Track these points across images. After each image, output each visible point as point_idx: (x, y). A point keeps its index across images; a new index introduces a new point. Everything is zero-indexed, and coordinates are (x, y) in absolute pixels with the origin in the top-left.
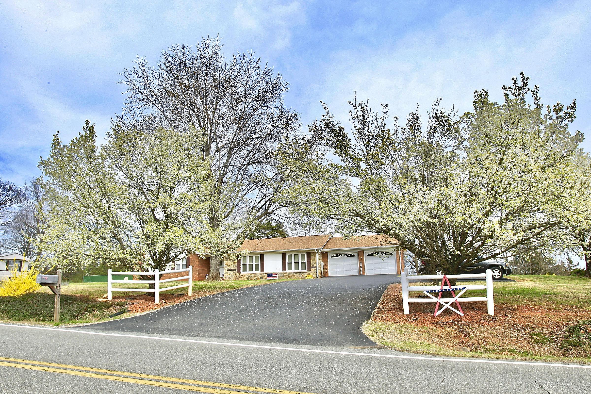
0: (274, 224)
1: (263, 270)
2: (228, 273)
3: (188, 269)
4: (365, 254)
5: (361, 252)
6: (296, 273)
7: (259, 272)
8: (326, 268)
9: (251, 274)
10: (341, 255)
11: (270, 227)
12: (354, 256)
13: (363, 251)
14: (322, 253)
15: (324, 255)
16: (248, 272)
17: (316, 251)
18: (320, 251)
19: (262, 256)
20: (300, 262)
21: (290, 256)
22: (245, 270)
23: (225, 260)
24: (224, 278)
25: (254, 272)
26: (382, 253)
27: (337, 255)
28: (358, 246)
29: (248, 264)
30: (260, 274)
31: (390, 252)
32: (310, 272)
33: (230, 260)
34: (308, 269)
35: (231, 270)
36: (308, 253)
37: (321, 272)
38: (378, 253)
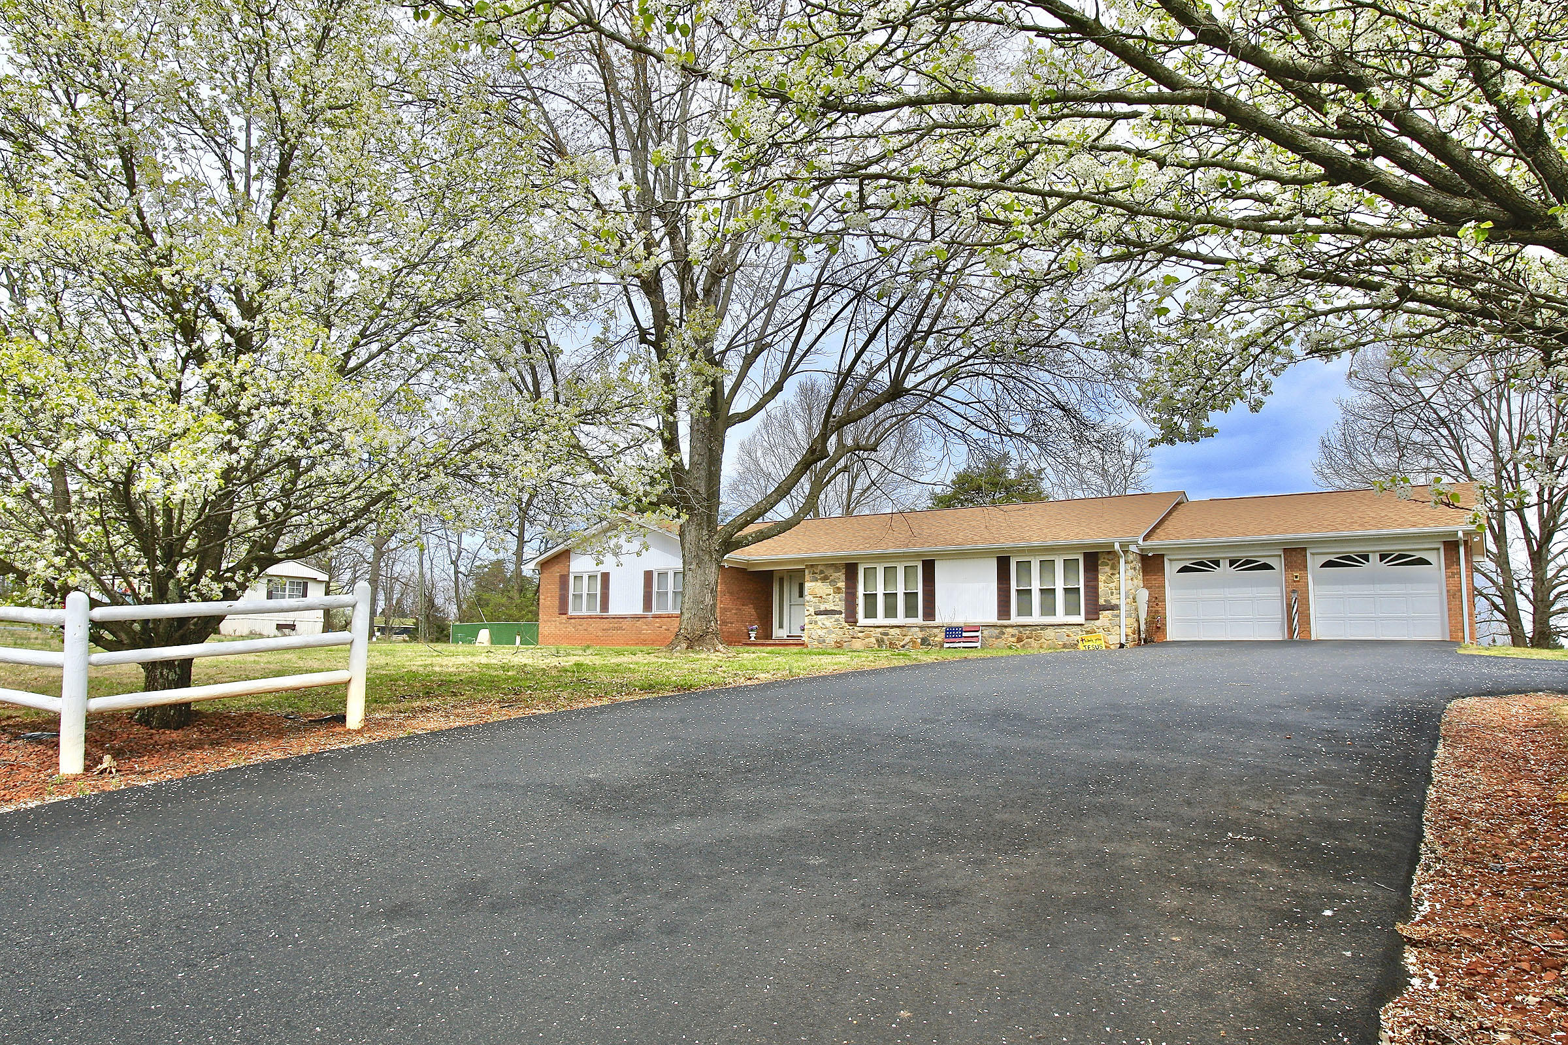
0: (1012, 475)
1: (930, 613)
2: (816, 622)
4: (1313, 562)
5: (1294, 553)
6: (1045, 626)
7: (919, 620)
8: (1156, 612)
9: (892, 627)
10: (1216, 563)
11: (1000, 484)
12: (1266, 566)
13: (1305, 549)
14: (1143, 557)
15: (1151, 564)
16: (881, 619)
17: (1117, 546)
18: (1133, 548)
19: (929, 568)
20: (1059, 586)
21: (1024, 567)
22: (871, 612)
23: (807, 577)
24: (805, 639)
25: (901, 619)
26: (1383, 557)
27: (1202, 564)
28: (1286, 531)
29: (880, 591)
30: (922, 628)
31: (1418, 555)
32: (1097, 623)
33: (825, 579)
34: (1087, 613)
35: (826, 612)
36: (1087, 556)
37: (1136, 625)
38: (1366, 558)
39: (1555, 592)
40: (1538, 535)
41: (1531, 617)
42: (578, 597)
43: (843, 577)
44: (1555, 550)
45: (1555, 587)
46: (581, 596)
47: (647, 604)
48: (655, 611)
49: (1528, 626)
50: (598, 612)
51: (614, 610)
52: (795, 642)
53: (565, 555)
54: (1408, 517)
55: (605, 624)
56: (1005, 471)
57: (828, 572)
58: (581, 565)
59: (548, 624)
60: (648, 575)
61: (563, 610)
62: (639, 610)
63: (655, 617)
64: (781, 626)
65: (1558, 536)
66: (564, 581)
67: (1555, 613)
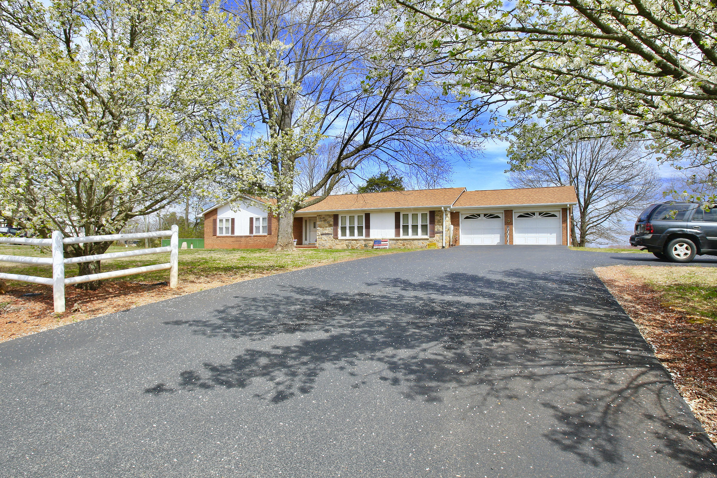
0: (390, 179)
1: (368, 234)
2: (321, 238)
3: (168, 233)
4: (515, 216)
5: (508, 213)
6: (413, 240)
7: (364, 237)
8: (456, 234)
9: (353, 240)
10: (479, 215)
11: (386, 183)
12: (497, 217)
13: (512, 210)
14: (452, 213)
15: (455, 216)
16: (348, 237)
17: (443, 208)
18: (448, 209)
19: (368, 216)
20: (420, 224)
21: (406, 216)
22: (344, 234)
23: (318, 220)
24: (317, 245)
25: (356, 237)
26: (540, 214)
27: (473, 215)
28: (505, 203)
29: (348, 226)
30: (364, 240)
31: (552, 213)
32: (434, 238)
33: (325, 220)
34: (430, 234)
35: (326, 234)
36: (431, 212)
37: (449, 239)
38: (534, 214)
39: (588, 227)
40: (583, 205)
41: (579, 236)
42: (221, 229)
43: (333, 220)
44: (589, 212)
45: (588, 225)
46: (222, 228)
47: (251, 231)
48: (254, 234)
49: (578, 239)
50: (230, 235)
51: (237, 234)
52: (313, 246)
53: (214, 212)
54: (549, 199)
55: (233, 239)
56: (387, 177)
57: (327, 218)
58: (222, 215)
59: (209, 240)
60: (251, 219)
61: (215, 234)
62: (247, 233)
63: (255, 236)
64: (306, 240)
65: (590, 206)
66: (215, 221)
67: (587, 235)
